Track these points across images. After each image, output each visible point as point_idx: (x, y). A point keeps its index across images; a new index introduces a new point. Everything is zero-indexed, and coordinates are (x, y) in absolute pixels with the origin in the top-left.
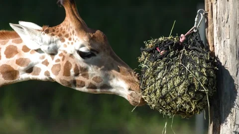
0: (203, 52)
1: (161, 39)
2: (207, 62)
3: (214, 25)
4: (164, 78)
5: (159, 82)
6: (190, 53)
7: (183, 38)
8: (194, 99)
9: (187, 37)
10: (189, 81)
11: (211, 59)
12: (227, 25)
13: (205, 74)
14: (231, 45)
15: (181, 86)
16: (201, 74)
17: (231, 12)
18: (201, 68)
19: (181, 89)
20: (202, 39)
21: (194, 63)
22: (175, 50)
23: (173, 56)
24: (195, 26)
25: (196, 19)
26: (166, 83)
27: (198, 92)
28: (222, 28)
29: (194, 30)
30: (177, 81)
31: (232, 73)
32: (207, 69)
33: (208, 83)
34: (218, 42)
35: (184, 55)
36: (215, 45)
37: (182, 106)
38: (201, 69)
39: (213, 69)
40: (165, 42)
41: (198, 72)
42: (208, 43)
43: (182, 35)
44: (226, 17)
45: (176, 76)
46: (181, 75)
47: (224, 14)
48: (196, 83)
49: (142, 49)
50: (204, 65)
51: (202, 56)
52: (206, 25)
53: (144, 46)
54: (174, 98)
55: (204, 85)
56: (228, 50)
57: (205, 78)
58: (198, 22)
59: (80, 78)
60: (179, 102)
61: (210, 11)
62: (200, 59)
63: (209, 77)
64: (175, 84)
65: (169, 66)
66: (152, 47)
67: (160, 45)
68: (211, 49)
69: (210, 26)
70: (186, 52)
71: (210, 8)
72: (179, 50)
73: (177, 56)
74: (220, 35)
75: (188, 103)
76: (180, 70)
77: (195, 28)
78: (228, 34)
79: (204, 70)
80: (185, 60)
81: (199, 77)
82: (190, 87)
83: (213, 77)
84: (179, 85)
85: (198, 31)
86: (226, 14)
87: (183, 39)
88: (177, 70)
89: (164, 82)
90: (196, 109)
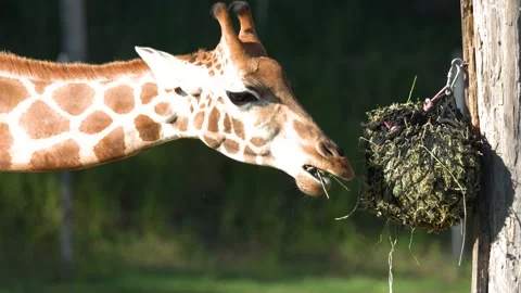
0: (460, 127)
1: (392, 107)
2: (465, 143)
3: (479, 83)
4: (396, 170)
5: (389, 175)
6: (438, 129)
7: (428, 104)
8: (443, 203)
9: (434, 103)
10: (436, 175)
11: (471, 138)
12: (499, 83)
13: (461, 162)
14: (505, 116)
15: (423, 183)
16: (455, 163)
17: (505, 62)
18: (454, 152)
19: (422, 188)
20: (459, 105)
21: (443, 144)
22: (414, 124)
23: (410, 135)
24: (448, 85)
25: (449, 74)
26: (399, 178)
27: (450, 192)
28: (492, 88)
29: (447, 93)
30: (417, 175)
31: (507, 161)
32: (463, 154)
33: (466, 178)
34: (485, 110)
35: (428, 133)
36: (480, 115)
37: (425, 215)
38: (454, 155)
39: (475, 154)
40: (399, 112)
41: (450, 159)
42: (469, 113)
43: (427, 100)
44: (497, 71)
45: (415, 166)
46: (422, 165)
47: (494, 65)
48: (446, 178)
49: (362, 124)
50: (460, 149)
51: (456, 134)
52: (466, 84)
53: (366, 120)
54: (412, 201)
55: (460, 180)
56: (501, 124)
57: (461, 170)
58: (452, 79)
59: (232, 136)
60: (421, 207)
61: (471, 61)
62: (452, 138)
63: (467, 167)
64: (414, 178)
65: (404, 151)
66: (378, 120)
67: (391, 118)
68: (474, 122)
69: (471, 86)
70: (432, 127)
71: (471, 57)
72: (421, 125)
73: (417, 134)
74: (487, 98)
75: (434, 210)
76: (421, 156)
77: (448, 89)
78: (501, 97)
79: (459, 157)
80: (430, 140)
81: (451, 168)
82: (437, 184)
83: (474, 168)
84: (419, 181)
85: (452, 93)
86: (497, 66)
87: (429, 106)
88: (417, 156)
89: (395, 175)
90: (448, 219)
